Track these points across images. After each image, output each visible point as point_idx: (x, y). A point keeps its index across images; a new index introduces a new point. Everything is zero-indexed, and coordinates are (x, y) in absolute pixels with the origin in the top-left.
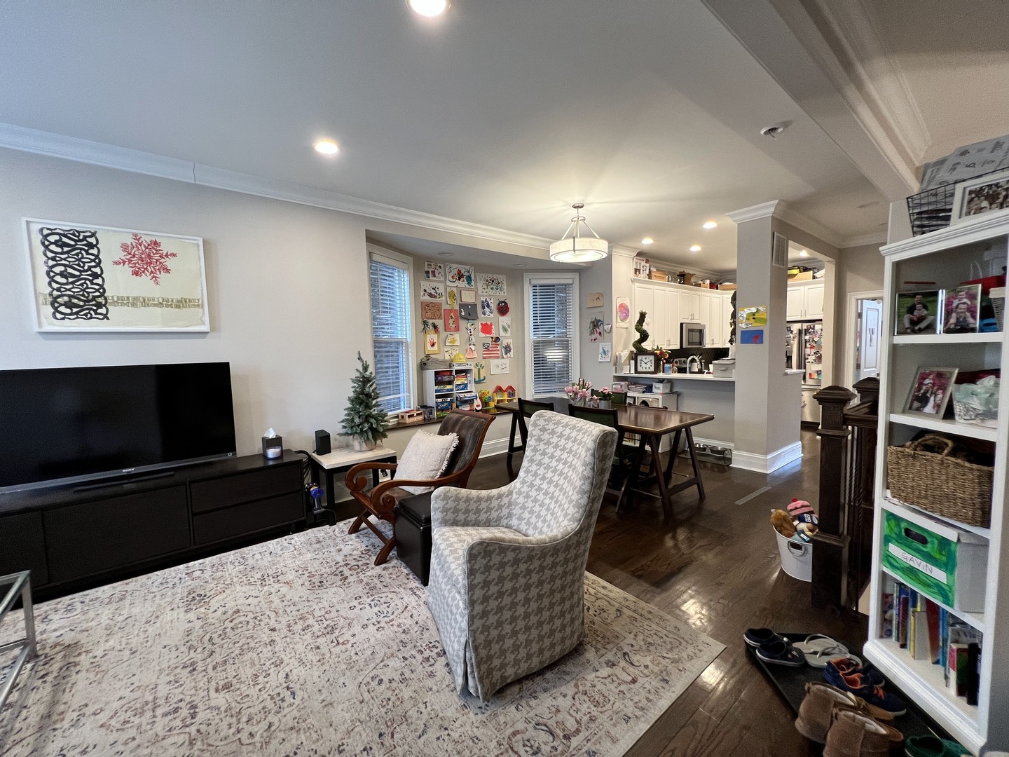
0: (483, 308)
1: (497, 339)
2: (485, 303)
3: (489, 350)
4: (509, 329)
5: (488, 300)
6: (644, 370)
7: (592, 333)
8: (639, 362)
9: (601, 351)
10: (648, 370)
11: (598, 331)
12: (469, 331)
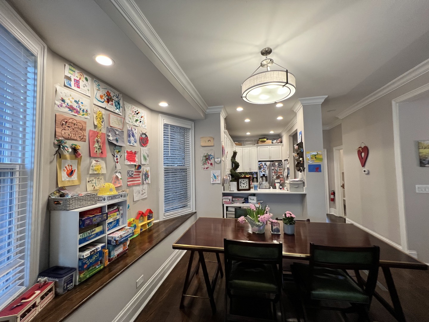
0: (129, 137)
1: (139, 167)
2: (130, 132)
3: (132, 177)
4: (147, 158)
5: (133, 130)
6: (243, 188)
7: (204, 164)
8: (240, 183)
9: (212, 176)
10: (245, 188)
11: (210, 162)
12: (115, 158)
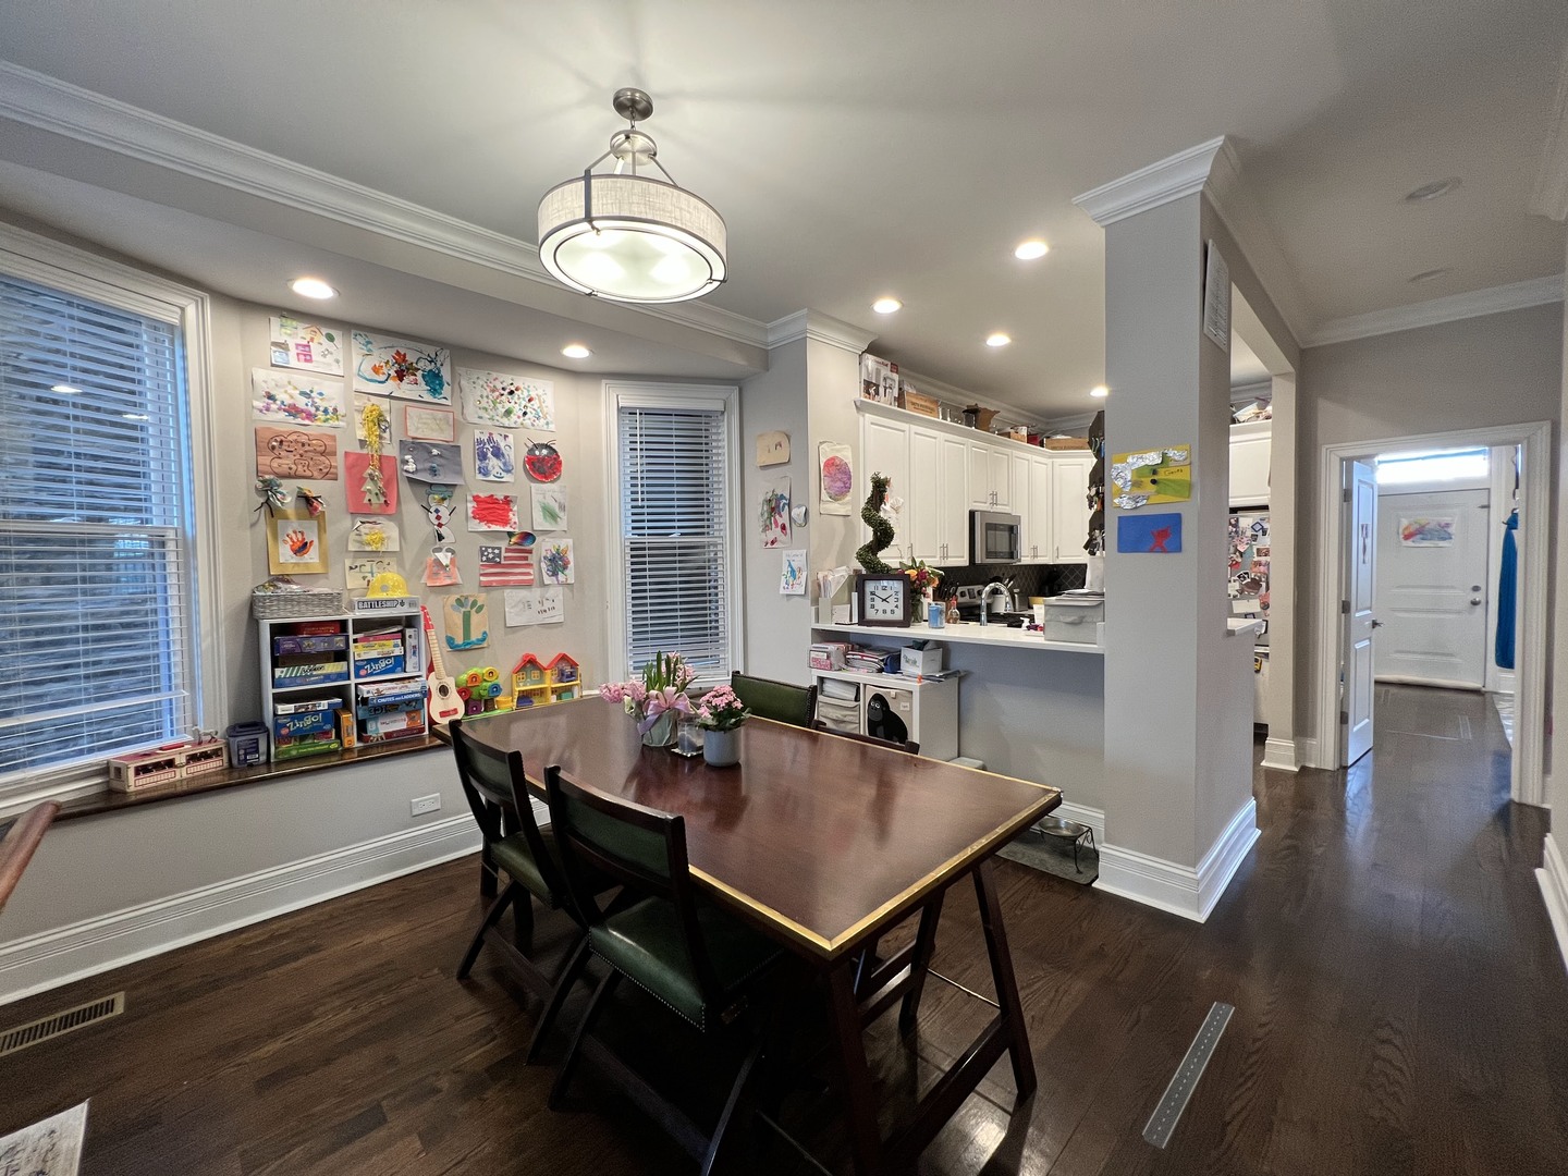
0: (483, 457)
1: (527, 537)
2: (487, 446)
3: (498, 565)
4: (561, 514)
5: (496, 437)
6: (881, 616)
7: (766, 528)
8: (868, 597)
9: (785, 569)
10: (888, 616)
11: (780, 521)
12: (433, 516)
